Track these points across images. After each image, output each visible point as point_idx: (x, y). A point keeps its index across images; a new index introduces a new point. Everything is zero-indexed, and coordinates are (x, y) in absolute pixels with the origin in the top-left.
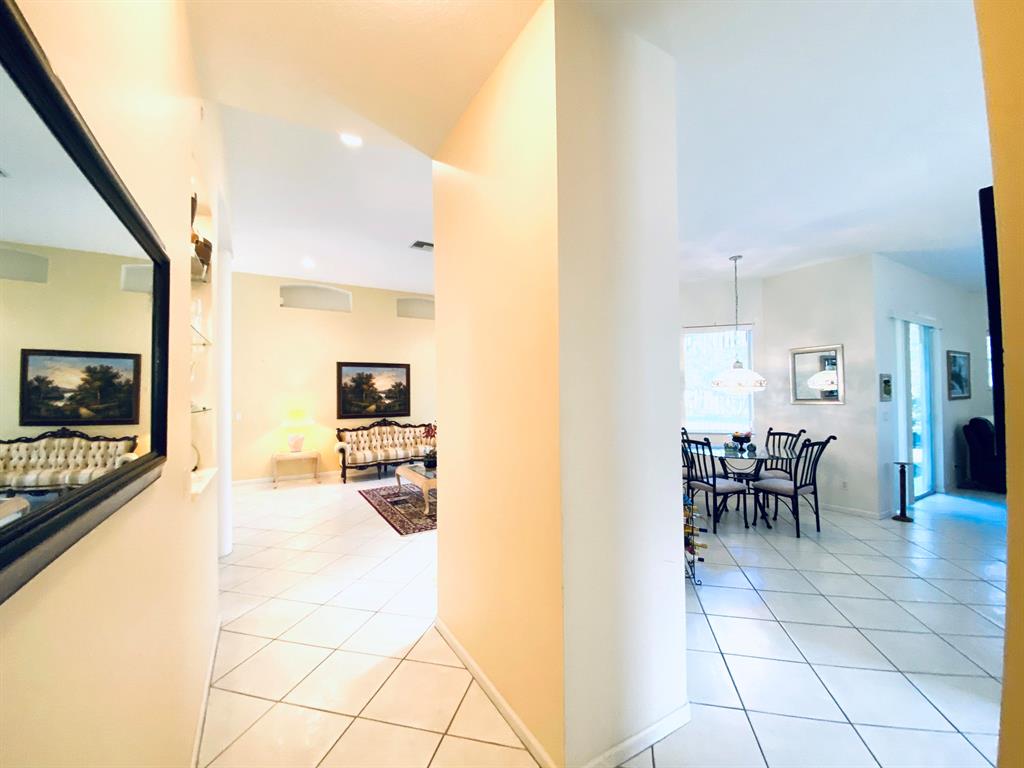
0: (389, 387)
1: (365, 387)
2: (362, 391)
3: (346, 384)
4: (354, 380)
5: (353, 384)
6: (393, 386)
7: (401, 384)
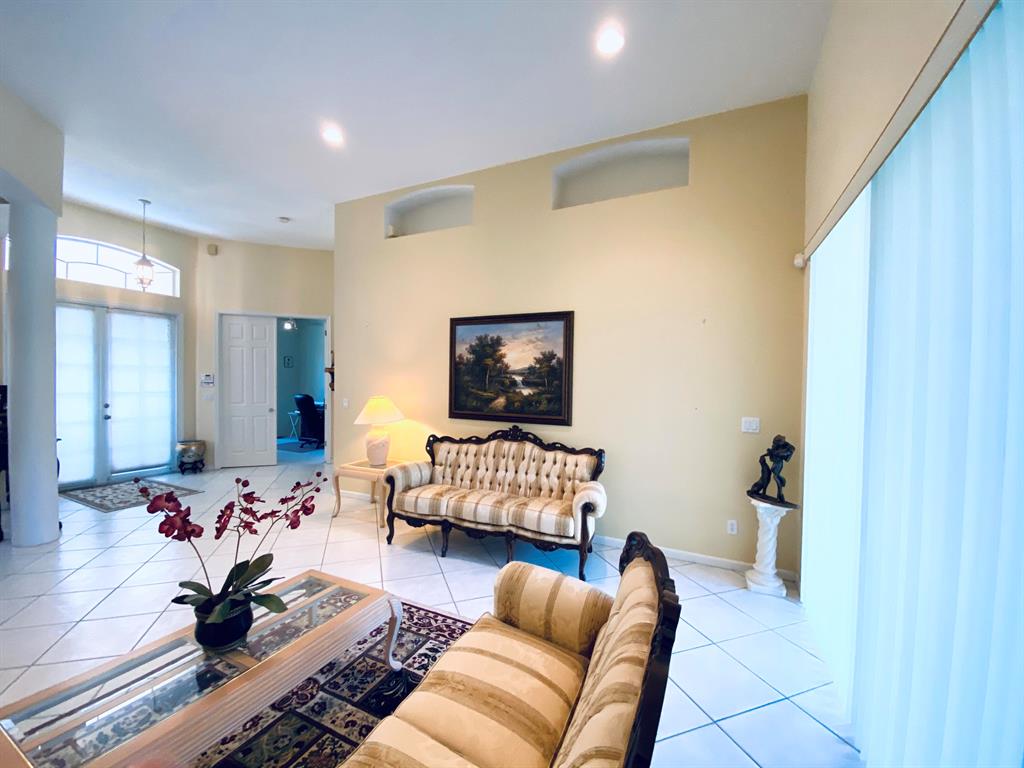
0: (531, 362)
1: (489, 361)
2: (485, 369)
3: (461, 357)
4: (472, 350)
5: (471, 356)
6: (538, 361)
7: (552, 356)
